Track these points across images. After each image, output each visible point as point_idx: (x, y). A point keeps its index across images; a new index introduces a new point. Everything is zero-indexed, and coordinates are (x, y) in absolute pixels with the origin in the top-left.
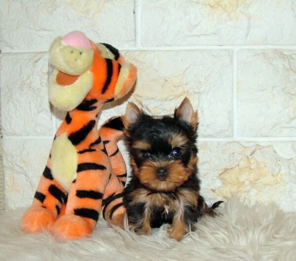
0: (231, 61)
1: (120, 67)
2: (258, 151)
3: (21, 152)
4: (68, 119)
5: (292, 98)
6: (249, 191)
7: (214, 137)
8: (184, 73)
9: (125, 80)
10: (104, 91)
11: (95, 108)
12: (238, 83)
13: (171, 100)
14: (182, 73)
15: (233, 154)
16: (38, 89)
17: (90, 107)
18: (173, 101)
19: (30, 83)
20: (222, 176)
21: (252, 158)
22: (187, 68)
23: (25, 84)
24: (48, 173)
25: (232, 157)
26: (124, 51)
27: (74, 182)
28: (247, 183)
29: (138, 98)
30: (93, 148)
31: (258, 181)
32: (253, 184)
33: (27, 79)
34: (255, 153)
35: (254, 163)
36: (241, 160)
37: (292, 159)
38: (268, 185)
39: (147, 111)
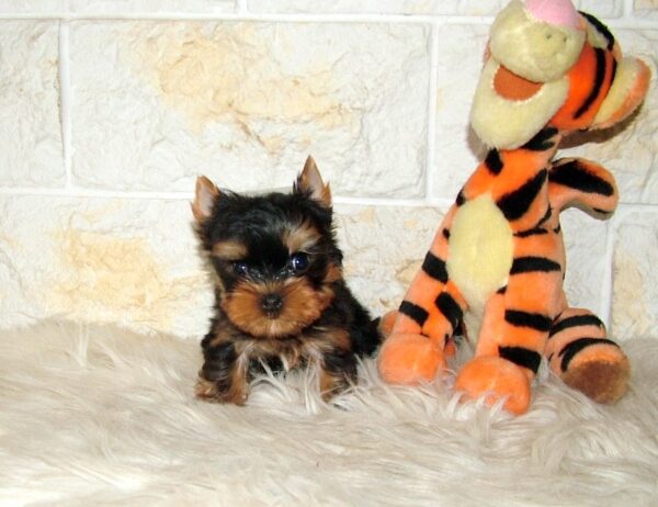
1: (615, 64)
7: (391, 197)
8: (332, 69)
10: (580, 112)
11: (552, 145)
12: (439, 91)
13: (306, 122)
14: (328, 68)
15: (425, 231)
16: (37, 95)
17: (545, 142)
18: (311, 124)
19: (21, 83)
20: (401, 275)
22: (340, 59)
23: (10, 83)
25: (424, 237)
26: (213, 20)
29: (242, 119)
30: (541, 228)
33: (14, 74)
39: (257, 144)
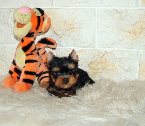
0: (95, 14)
1: (44, 19)
2: (106, 54)
3: (3, 51)
4: (22, 41)
5: (121, 31)
6: (101, 72)
7: (87, 47)
8: (73, 19)
9: (45, 25)
10: (37, 29)
11: (34, 36)
16: (11, 25)
17: (31, 35)
18: (68, 31)
19: (7, 22)
20: (89, 65)
21: (103, 57)
22: (75, 17)
23: (5, 22)
24: (14, 63)
25: (95, 57)
26: (48, 8)
27: (24, 67)
28: (101, 68)
29: (53, 30)
30: (32, 53)
31: (105, 68)
32: (103, 69)
33: (6, 20)
34: (104, 55)
35: (104, 60)
36: (98, 58)
37: (121, 58)
38: (110, 70)
39: (57, 35)
